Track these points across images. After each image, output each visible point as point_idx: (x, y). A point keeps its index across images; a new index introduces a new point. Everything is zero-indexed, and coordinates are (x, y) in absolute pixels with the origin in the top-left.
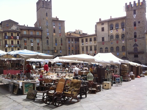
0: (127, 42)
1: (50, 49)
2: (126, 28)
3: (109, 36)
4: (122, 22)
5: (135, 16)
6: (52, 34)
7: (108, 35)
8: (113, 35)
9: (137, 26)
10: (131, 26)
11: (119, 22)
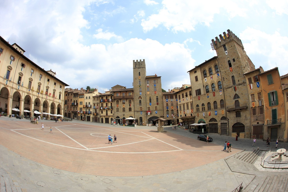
0: (225, 93)
1: (143, 110)
2: (220, 72)
3: (204, 86)
4: (215, 65)
5: (226, 53)
6: (145, 93)
7: (202, 86)
8: (208, 84)
9: (232, 67)
10: (226, 68)
11: (212, 66)
